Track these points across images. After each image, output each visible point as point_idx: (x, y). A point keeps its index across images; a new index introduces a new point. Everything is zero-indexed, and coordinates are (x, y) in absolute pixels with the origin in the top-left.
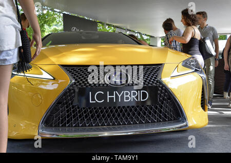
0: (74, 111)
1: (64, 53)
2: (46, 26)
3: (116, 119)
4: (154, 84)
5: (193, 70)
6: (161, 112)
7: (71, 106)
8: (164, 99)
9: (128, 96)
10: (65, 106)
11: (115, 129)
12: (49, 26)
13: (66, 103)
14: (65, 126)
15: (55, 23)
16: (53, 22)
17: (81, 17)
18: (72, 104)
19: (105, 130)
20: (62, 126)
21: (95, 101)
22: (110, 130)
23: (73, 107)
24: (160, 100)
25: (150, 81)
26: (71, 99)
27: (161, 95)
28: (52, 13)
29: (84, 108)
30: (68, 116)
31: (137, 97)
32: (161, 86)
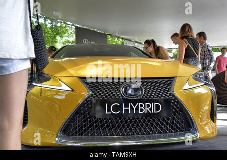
0: (90, 122)
1: (81, 66)
2: (58, 38)
3: (130, 129)
4: (167, 97)
5: (203, 83)
6: (172, 123)
7: (88, 116)
8: (176, 111)
9: (142, 108)
10: (83, 116)
11: (129, 139)
12: (61, 37)
13: (84, 113)
14: (82, 135)
15: (66, 34)
16: (65, 33)
17: (92, 29)
18: (89, 114)
19: (119, 140)
20: (79, 135)
21: (111, 111)
22: (125, 140)
23: (90, 117)
24: (172, 112)
25: (163, 93)
26: (88, 110)
27: (173, 107)
28: (64, 25)
29: (100, 119)
30: (85, 126)
31: (151, 109)
32: (173, 98)
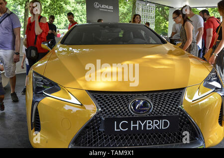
4: (175, 112)
8: (183, 124)
9: (150, 125)
13: (93, 128)
18: (98, 129)
21: (119, 129)
26: (97, 126)
31: (159, 126)
32: (182, 113)
